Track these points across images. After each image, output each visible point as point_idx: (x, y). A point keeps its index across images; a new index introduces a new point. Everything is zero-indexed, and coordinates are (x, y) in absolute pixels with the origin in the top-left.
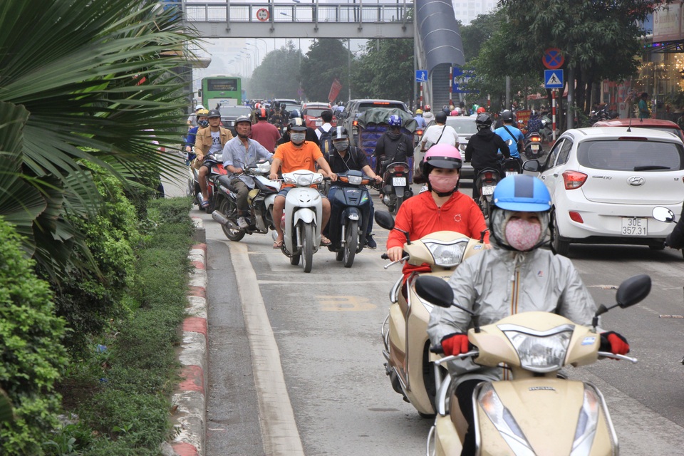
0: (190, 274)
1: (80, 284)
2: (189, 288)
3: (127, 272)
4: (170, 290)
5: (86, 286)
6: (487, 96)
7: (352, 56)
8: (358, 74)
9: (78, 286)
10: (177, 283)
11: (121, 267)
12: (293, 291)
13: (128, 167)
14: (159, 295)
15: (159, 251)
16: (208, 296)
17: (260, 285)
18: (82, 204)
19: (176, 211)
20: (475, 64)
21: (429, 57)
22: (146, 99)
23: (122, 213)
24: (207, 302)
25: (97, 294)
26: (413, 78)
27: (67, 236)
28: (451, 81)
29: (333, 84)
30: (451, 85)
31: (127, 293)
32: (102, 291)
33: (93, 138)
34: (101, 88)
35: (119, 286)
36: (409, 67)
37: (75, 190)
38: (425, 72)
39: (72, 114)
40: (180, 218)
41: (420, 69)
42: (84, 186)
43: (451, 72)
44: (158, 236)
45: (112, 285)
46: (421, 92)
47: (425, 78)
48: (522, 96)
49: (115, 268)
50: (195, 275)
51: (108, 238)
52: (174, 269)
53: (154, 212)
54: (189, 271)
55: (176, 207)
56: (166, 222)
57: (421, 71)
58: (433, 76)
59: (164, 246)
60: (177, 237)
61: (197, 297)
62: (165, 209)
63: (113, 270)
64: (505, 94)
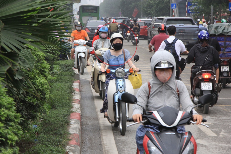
0: (73, 93)
1: (26, 99)
2: (73, 100)
3: (46, 93)
4: (65, 101)
5: (28, 99)
6: (203, 14)
8: (145, 5)
9: (25, 99)
10: (68, 98)
11: (44, 91)
13: (46, 47)
14: (60, 103)
15: (59, 84)
16: (81, 103)
18: (28, 64)
19: (67, 66)
22: (53, 18)
23: (44, 68)
24: (80, 106)
25: (33, 103)
26: (170, 7)
27: (21, 78)
28: (187, 8)
29: (135, 10)
30: (186, 10)
31: (46, 102)
32: (35, 101)
33: (31, 35)
34: (35, 13)
35: (43, 99)
36: (168, 2)
37: (25, 57)
38: (175, 4)
39: (23, 25)
40: (69, 69)
41: (173, 3)
42: (28, 56)
43: (187, 4)
44: (59, 77)
45: (40, 99)
46: (173, 13)
47: (175, 7)
48: (218, 15)
49: (41, 91)
50: (75, 94)
51: (38, 78)
52: (66, 91)
53: (57, 67)
54: (73, 92)
55: (67, 65)
56: (62, 71)
57: (174, 4)
58: (179, 6)
59: (62, 82)
60: (67, 77)
61: (76, 104)
62: (62, 65)
63: (40, 92)
64: (211, 14)
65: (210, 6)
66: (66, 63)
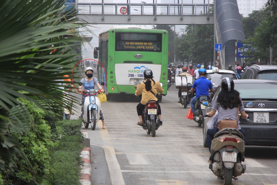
0: (81, 166)
1: (17, 174)
2: (81, 175)
3: (45, 166)
4: (70, 176)
5: (20, 174)
6: (258, 60)
7: (176, 35)
8: (180, 46)
9: (15, 175)
10: (74, 172)
11: (42, 163)
12: (142, 177)
13: (45, 102)
14: (63, 179)
15: (63, 153)
16: (92, 179)
17: (123, 173)
18: (21, 126)
19: (72, 129)
20: (251, 40)
21: (223, 35)
23: (43, 131)
24: (91, 183)
25: (27, 179)
26: (213, 48)
27: (11, 145)
28: (236, 50)
30: (236, 53)
31: (44, 178)
32: (30, 177)
33: (26, 85)
34: (32, 56)
35: (40, 174)
36: (211, 42)
37: (17, 117)
38: (220, 45)
39: (14, 71)
40: (75, 132)
41: (218, 43)
42: (22, 114)
43: (236, 45)
44: (62, 143)
45: (36, 174)
46: (218, 57)
47: (221, 49)
49: (38, 163)
50: (84, 167)
51: (34, 145)
52: (72, 163)
53: (59, 128)
54: (80, 164)
55: (72, 126)
56: (66, 134)
57: (219, 44)
58: (225, 47)
59: (66, 149)
60: (73, 143)
61: (86, 180)
62: (66, 126)
63: (37, 165)
64: (269, 58)
65: (268, 49)
66: (71, 124)
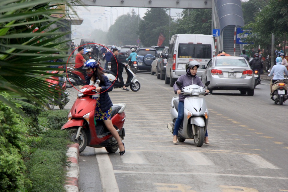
0: (67, 167)
2: (66, 179)
4: (52, 185)
6: (258, 46)
7: (172, 19)
8: (175, 31)
10: (58, 179)
12: (139, 179)
14: (44, 188)
15: (45, 152)
17: (116, 174)
19: (59, 120)
20: (251, 25)
21: (221, 20)
23: (17, 132)
24: (79, 189)
28: (235, 36)
29: (160, 37)
30: (235, 39)
36: (208, 27)
38: (219, 31)
41: (215, 28)
43: (235, 31)
44: (46, 139)
45: (6, 188)
46: (216, 43)
47: (219, 34)
48: (281, 47)
50: (71, 168)
51: (4, 152)
52: (56, 166)
53: (43, 120)
54: (66, 165)
55: (59, 118)
56: (52, 127)
57: (216, 30)
58: (223, 33)
59: (49, 147)
60: (59, 140)
61: (72, 186)
62: (51, 118)
63: (8, 177)
64: (271, 46)
65: (270, 35)
66: (57, 116)
